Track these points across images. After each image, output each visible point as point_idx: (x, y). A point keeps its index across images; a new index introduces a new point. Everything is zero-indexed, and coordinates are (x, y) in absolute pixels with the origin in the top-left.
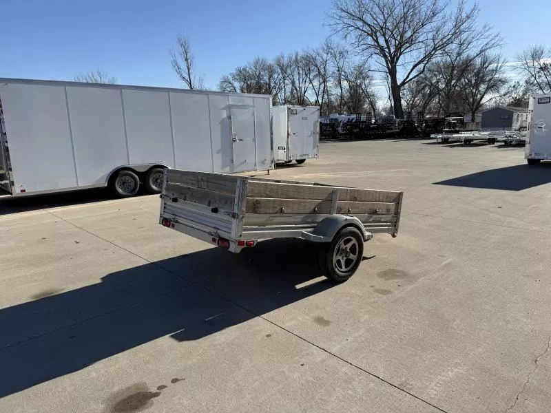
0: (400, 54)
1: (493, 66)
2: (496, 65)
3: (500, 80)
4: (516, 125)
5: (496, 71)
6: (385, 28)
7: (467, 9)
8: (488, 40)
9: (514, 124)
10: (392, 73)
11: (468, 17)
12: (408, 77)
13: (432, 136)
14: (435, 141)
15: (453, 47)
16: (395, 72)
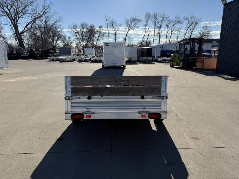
0: (19, 18)
1: (58, 30)
2: (59, 29)
3: (62, 36)
4: (72, 54)
5: (60, 31)
6: (7, 3)
7: (47, 4)
8: (57, 18)
9: (72, 53)
10: (16, 26)
11: (49, 7)
12: (24, 29)
13: (48, 58)
14: (50, 60)
15: (43, 19)
16: (17, 26)
